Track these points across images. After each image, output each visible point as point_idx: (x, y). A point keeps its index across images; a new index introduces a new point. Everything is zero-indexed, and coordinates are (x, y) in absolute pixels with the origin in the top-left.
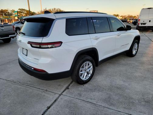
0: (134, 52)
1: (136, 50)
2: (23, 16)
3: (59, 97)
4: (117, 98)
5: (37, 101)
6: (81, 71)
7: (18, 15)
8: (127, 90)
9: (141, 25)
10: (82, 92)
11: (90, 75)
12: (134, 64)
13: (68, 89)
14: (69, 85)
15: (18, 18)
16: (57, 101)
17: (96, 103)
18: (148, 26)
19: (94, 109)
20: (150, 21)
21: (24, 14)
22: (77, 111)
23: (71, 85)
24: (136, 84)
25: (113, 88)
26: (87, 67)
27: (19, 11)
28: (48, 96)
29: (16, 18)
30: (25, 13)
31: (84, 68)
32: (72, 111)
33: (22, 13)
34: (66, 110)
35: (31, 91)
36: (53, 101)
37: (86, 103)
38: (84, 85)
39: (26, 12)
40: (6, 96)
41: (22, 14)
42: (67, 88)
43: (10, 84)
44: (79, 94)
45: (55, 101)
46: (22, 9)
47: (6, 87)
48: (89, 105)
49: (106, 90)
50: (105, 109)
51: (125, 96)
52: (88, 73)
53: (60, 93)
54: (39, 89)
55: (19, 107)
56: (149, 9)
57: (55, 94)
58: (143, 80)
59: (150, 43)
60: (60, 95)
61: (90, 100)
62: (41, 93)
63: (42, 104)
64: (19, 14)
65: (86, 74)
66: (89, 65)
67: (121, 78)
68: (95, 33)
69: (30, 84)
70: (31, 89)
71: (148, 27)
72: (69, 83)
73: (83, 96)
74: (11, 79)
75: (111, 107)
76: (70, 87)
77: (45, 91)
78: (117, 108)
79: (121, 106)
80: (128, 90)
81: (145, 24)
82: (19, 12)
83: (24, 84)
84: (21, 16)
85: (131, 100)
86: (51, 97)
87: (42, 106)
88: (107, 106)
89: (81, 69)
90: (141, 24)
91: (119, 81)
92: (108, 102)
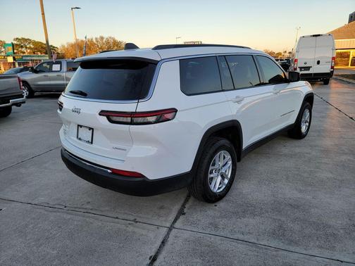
0: (304, 129)
1: (307, 124)
2: (26, 54)
3: (168, 234)
4: (297, 227)
5: (121, 245)
6: (211, 173)
7: (14, 53)
8: (312, 210)
9: (301, 70)
10: (217, 220)
11: (226, 181)
12: (309, 154)
13: (184, 214)
14: (183, 206)
15: (14, 59)
16: (169, 243)
17: (256, 241)
18: (314, 72)
19: (256, 254)
20: (318, 63)
21: (29, 51)
22: (220, 261)
23: (187, 206)
24: (328, 196)
25: (282, 207)
26: (221, 164)
27: (15, 42)
28: (144, 232)
29: (10, 59)
30: (30, 48)
31: (216, 166)
32: (209, 262)
33: (22, 47)
34: (195, 260)
35: (100, 224)
36: (159, 243)
37: (234, 244)
38: (216, 204)
39: (32, 46)
40: (41, 241)
41: (24, 49)
42: (181, 213)
43: (43, 211)
44: (211, 224)
45: (163, 243)
46: (23, 39)
47: (34, 219)
48: (242, 247)
49: (268, 212)
50: (281, 252)
51: (314, 223)
52: (223, 177)
53: (168, 225)
54: (117, 218)
55: (83, 262)
56: (315, 38)
57: (158, 227)
58: (340, 187)
59: (327, 109)
60: (170, 229)
61: (241, 237)
62: (123, 227)
63: (137, 253)
64: (15, 51)
65: (219, 178)
66: (224, 158)
67: (290, 184)
68: (234, 89)
69: (91, 209)
70: (97, 219)
71: (315, 74)
72: (182, 202)
73: (223, 228)
74: (42, 199)
75: (292, 248)
76: (185, 210)
77: (131, 222)
78: (305, 249)
79: (312, 244)
80: (316, 210)
81: (308, 68)
82: (17, 45)
83: (77, 209)
84: (22, 54)
85: (329, 231)
86: (151, 235)
87: (138, 256)
88: (281, 245)
89: (211, 168)
90: (301, 68)
91: (289, 192)
92: (281, 237)
